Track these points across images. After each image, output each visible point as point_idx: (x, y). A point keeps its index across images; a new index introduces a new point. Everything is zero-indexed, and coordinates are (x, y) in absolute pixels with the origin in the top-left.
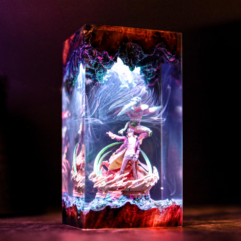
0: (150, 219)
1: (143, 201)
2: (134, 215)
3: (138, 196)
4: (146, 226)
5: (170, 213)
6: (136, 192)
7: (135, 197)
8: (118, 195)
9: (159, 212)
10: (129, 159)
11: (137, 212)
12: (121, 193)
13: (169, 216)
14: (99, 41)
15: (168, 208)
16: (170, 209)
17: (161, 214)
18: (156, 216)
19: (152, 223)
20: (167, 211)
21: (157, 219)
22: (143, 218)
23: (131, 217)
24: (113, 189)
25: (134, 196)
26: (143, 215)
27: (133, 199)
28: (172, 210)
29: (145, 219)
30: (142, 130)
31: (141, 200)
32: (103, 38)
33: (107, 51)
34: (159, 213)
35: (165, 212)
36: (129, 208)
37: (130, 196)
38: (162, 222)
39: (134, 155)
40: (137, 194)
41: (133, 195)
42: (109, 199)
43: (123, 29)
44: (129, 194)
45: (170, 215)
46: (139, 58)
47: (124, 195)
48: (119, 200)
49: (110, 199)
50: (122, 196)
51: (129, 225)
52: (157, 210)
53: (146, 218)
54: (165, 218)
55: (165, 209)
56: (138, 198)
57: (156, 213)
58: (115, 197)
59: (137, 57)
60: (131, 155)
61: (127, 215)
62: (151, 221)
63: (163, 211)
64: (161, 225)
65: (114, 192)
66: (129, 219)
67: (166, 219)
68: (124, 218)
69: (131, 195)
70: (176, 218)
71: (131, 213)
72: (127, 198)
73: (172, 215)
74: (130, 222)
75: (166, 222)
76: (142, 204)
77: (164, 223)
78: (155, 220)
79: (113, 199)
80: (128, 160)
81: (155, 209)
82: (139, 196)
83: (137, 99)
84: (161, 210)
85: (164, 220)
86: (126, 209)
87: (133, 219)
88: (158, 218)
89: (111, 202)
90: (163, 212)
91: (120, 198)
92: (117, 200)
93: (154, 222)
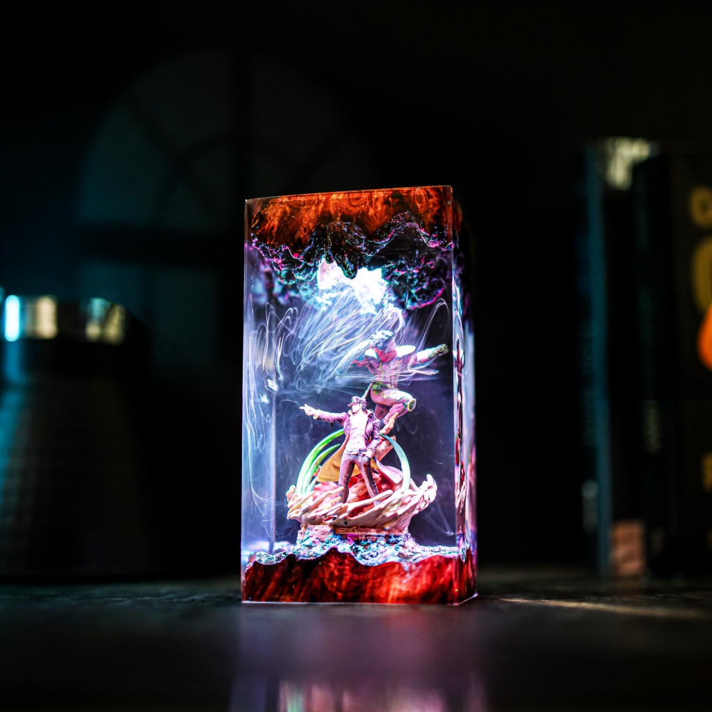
0: (381, 584)
1: (378, 546)
2: (347, 575)
3: (366, 536)
4: (373, 599)
5: (428, 573)
6: (364, 527)
7: (360, 538)
8: (324, 533)
9: (403, 570)
10: (351, 458)
11: (352, 570)
12: (328, 529)
13: (425, 580)
14: (273, 228)
15: (423, 563)
16: (429, 566)
17: (408, 575)
18: (396, 578)
19: (387, 594)
20: (421, 570)
21: (399, 586)
22: (366, 582)
23: (340, 578)
24: (316, 520)
25: (358, 536)
26: (365, 577)
27: (355, 541)
28: (432, 567)
29: (370, 585)
30: (392, 400)
31: (375, 544)
32: (281, 219)
33: (287, 244)
34: (402, 573)
35: (417, 572)
36: (335, 561)
37: (347, 535)
38: (408, 592)
39: (360, 450)
40: (367, 531)
41: (356, 533)
42: (307, 540)
43: (322, 197)
44: (347, 531)
45: (429, 578)
46: (366, 251)
47: (335, 534)
48: (324, 544)
49: (307, 543)
50: (331, 535)
51: (335, 595)
52: (397, 567)
53: (373, 584)
54: (415, 583)
55: (417, 565)
56: (366, 540)
57: (395, 573)
58: (317, 538)
59: (361, 250)
60: (354, 450)
61: (332, 574)
62: (384, 589)
63: (410, 568)
64: (405, 599)
65: (317, 527)
66: (335, 584)
67: (419, 587)
68: (325, 580)
69: (352, 533)
70: (443, 585)
71: (339, 571)
72: (341, 539)
73: (434, 579)
74: (338, 589)
75: (420, 593)
76: (375, 554)
77: (414, 594)
78: (393, 587)
79: (313, 542)
80: (348, 462)
81: (393, 564)
82: (370, 536)
83: (383, 334)
84: (406, 566)
85: (415, 588)
86: (329, 561)
87: (344, 583)
88: (400, 583)
89: (310, 547)
90: (411, 571)
91: (326, 540)
92: (321, 543)
93: (391, 592)
